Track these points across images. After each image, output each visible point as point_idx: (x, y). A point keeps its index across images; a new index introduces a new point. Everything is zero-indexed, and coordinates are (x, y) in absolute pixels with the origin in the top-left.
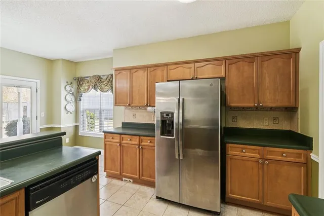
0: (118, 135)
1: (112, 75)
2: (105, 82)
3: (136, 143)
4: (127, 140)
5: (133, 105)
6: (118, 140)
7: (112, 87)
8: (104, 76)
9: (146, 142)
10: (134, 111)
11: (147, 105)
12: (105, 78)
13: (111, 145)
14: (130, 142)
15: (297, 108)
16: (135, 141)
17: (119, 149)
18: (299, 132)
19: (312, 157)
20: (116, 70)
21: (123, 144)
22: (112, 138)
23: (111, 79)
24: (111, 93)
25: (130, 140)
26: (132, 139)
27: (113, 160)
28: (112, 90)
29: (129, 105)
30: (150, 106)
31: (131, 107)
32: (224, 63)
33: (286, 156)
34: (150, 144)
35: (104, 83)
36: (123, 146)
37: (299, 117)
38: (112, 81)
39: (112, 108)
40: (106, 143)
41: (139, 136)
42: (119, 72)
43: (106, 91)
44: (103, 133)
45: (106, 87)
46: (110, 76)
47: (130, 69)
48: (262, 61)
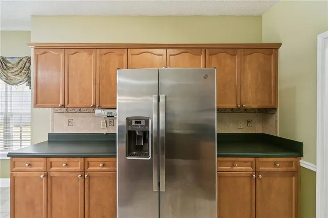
0: (42, 159)
1: (29, 59)
2: (15, 69)
3: (79, 169)
4: (59, 166)
5: (70, 105)
6: (41, 168)
7: (29, 78)
8: (13, 58)
9: (97, 166)
10: (71, 116)
11: (95, 106)
12: (15, 61)
13: (28, 177)
14: (67, 169)
15: (275, 109)
16: (77, 165)
17: (44, 183)
18: (278, 136)
19: (301, 165)
20: (38, 47)
21: (51, 174)
22: (30, 165)
23: (27, 65)
24: (28, 87)
25: (66, 165)
26: (70, 163)
27: (31, 204)
28: (30, 83)
29: (63, 106)
30: (100, 107)
31: (64, 110)
32: (203, 53)
33: (279, 167)
34: (104, 168)
35: (13, 70)
36: (51, 177)
37: (278, 119)
38: (29, 67)
39: (30, 111)
40: (15, 174)
41: (84, 157)
42: (43, 51)
43: (18, 84)
44: (9, 158)
45: (17, 77)
46: (25, 60)
47: (65, 48)
48: (245, 55)
